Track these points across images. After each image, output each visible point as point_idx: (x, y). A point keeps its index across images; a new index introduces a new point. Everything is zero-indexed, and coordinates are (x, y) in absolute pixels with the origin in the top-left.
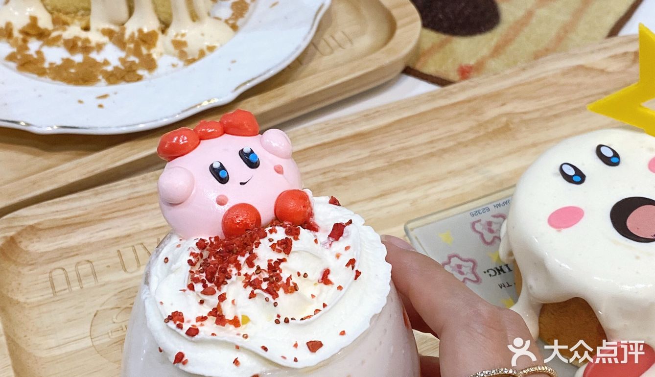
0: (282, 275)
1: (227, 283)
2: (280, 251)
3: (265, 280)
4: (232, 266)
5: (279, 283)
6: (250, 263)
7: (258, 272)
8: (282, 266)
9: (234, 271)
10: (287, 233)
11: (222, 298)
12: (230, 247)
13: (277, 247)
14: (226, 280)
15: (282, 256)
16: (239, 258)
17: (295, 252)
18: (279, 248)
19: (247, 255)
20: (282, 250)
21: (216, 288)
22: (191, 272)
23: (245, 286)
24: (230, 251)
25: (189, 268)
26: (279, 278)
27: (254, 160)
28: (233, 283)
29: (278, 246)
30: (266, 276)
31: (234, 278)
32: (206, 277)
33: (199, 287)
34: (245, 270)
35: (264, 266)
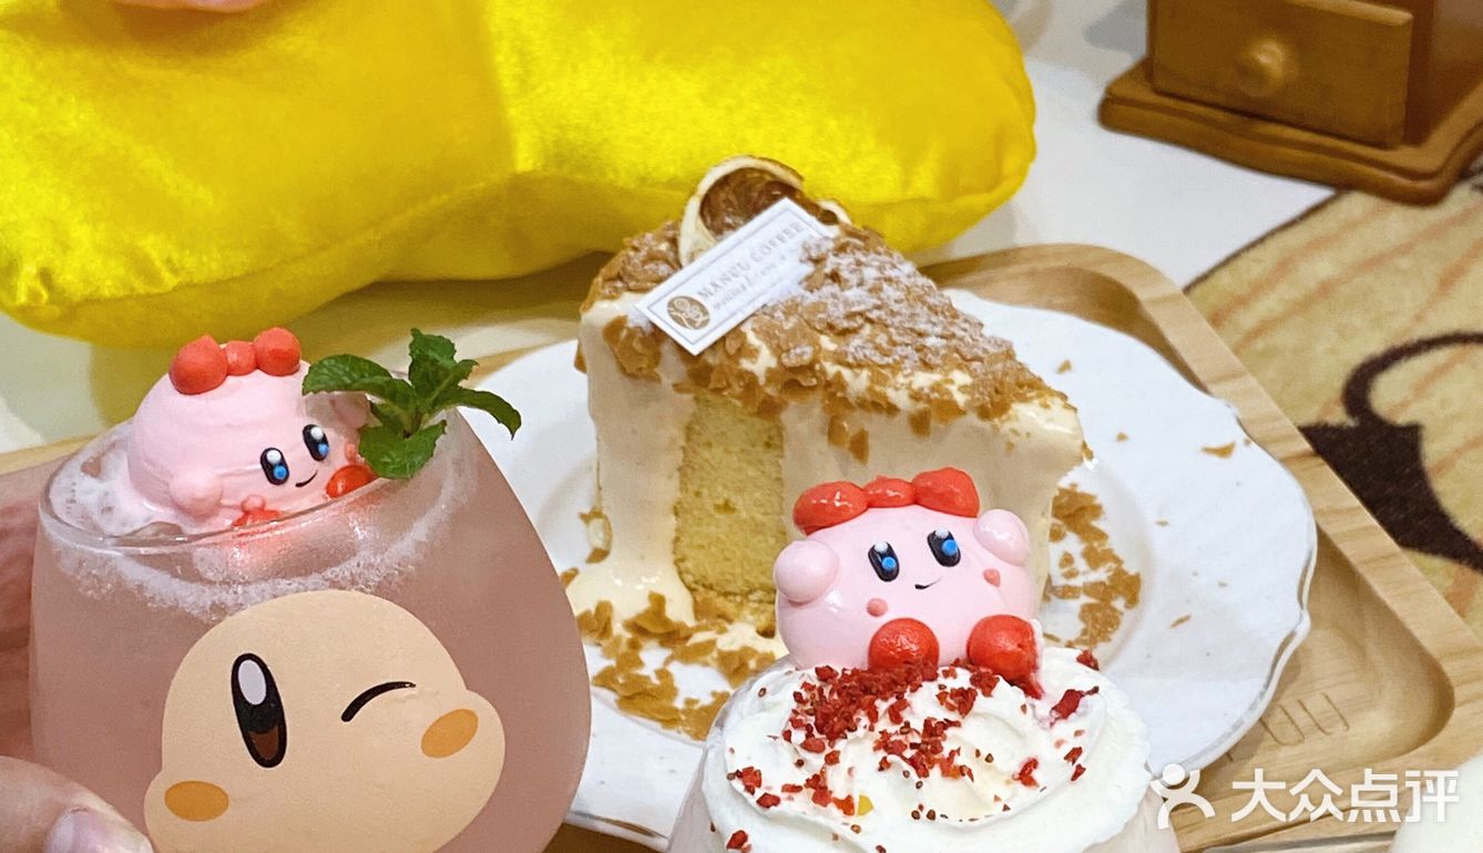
0: (944, 744)
1: (846, 737)
2: (951, 708)
3: (913, 746)
4: (862, 712)
5: (937, 757)
6: (895, 715)
7: (905, 730)
8: (950, 732)
9: (865, 721)
10: (973, 681)
11: (832, 759)
12: (867, 683)
13: (948, 699)
14: (846, 731)
15: (953, 717)
16: (878, 703)
17: (977, 715)
18: (952, 702)
19: (893, 700)
20: (957, 706)
21: (826, 742)
22: (795, 712)
23: (876, 749)
24: (867, 691)
25: (794, 705)
26: (937, 749)
27: (951, 552)
28: (857, 740)
29: (952, 698)
30: (918, 740)
31: (861, 732)
32: (815, 724)
33: (799, 736)
34: (884, 724)
35: (918, 725)
